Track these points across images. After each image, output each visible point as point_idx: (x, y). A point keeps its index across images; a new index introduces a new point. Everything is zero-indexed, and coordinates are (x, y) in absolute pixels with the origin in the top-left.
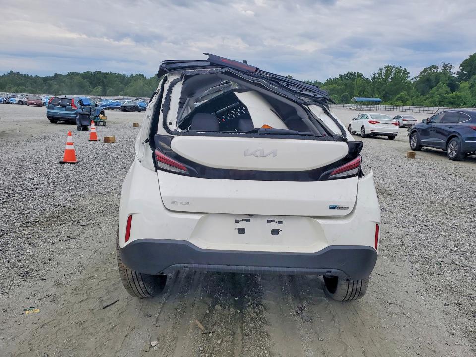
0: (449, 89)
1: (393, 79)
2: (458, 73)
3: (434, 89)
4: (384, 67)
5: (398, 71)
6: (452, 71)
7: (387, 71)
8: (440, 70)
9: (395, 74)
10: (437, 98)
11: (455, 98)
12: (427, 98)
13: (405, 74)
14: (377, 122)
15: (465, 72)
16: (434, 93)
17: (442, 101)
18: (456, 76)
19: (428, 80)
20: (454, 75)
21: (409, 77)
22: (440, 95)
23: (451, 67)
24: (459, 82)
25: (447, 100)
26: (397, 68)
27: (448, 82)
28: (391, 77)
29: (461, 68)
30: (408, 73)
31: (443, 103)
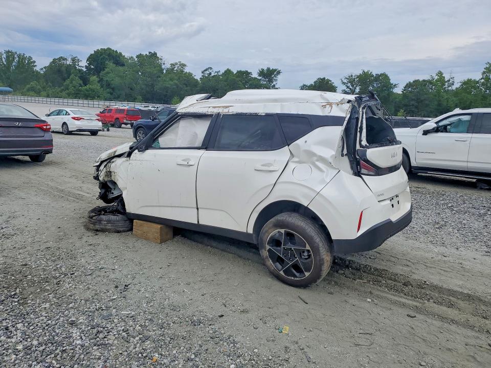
0: (81, 82)
1: (17, 67)
2: (86, 67)
3: (68, 82)
4: (4, 52)
5: (22, 58)
6: (80, 64)
7: (8, 57)
8: (69, 62)
9: (19, 61)
10: (71, 90)
11: (89, 91)
12: (63, 90)
13: (31, 63)
14: (81, 119)
15: (92, 67)
16: (68, 85)
17: (78, 94)
18: (84, 69)
19: (59, 71)
20: (83, 69)
21: (36, 66)
22: (74, 87)
23: (79, 61)
24: (89, 75)
25: (82, 93)
26: (20, 55)
27: (79, 75)
28: (14, 64)
29: (88, 62)
30: (34, 62)
31: (79, 95)
